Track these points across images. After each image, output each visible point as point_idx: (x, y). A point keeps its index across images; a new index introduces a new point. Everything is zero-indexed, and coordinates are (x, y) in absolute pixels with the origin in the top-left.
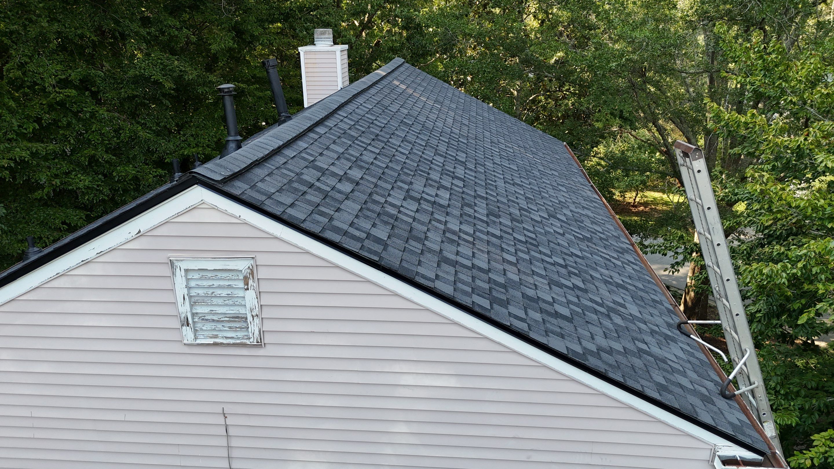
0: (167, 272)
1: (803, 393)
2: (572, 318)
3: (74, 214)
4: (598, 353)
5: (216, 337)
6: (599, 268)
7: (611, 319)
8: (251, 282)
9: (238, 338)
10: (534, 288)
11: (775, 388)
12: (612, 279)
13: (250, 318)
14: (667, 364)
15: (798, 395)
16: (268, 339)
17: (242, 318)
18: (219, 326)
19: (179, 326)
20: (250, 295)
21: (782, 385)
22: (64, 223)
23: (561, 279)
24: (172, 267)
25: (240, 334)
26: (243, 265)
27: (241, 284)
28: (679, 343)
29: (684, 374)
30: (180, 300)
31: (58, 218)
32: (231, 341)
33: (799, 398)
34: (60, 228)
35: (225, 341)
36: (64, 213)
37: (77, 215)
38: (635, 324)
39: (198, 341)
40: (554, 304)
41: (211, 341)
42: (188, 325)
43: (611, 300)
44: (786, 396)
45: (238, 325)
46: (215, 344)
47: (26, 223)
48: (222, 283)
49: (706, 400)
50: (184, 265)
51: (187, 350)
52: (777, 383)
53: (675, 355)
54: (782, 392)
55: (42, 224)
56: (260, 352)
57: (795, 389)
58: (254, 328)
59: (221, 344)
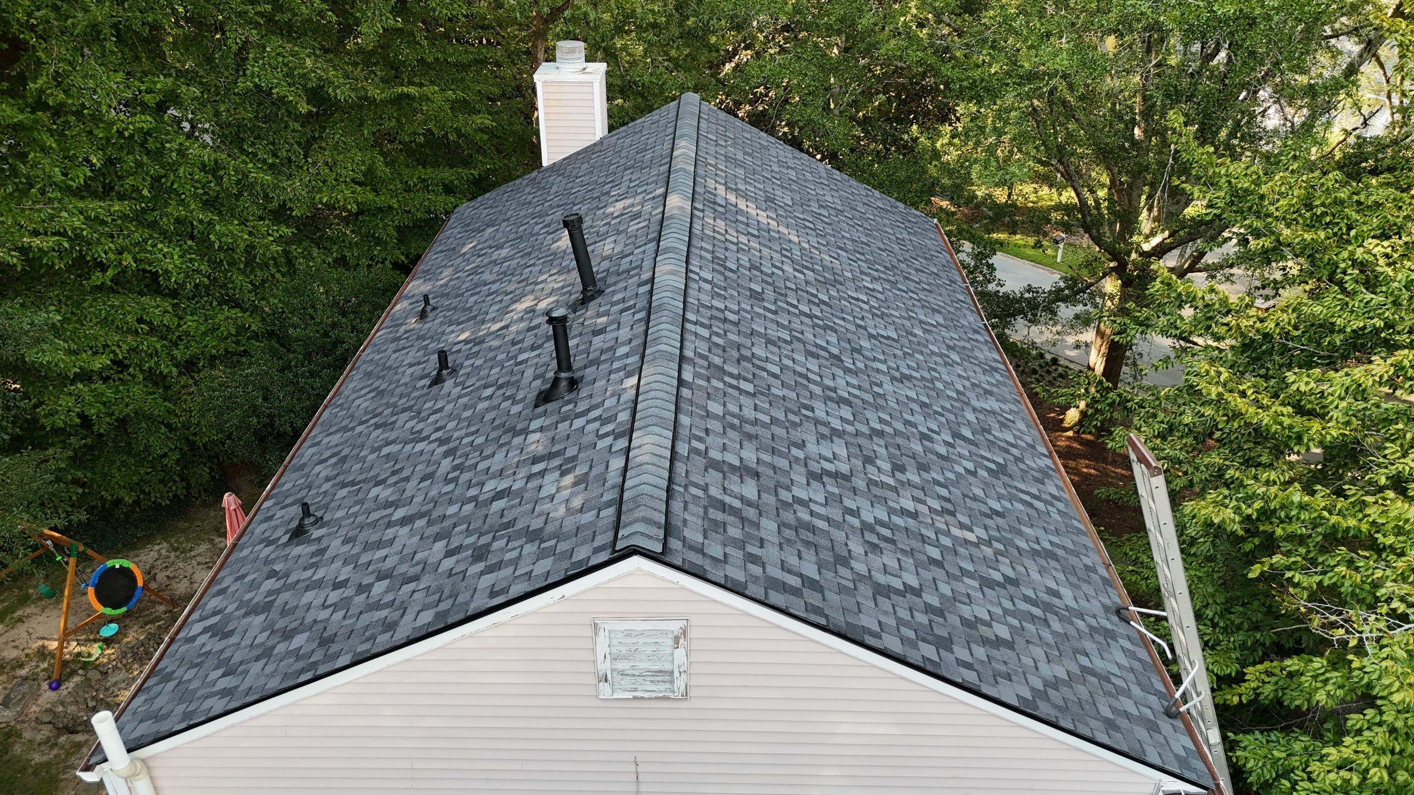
0: (589, 632)
1: (1246, 626)
2: (1013, 642)
3: (154, 304)
4: (1046, 692)
5: (635, 690)
6: (1023, 528)
7: (1049, 626)
8: (681, 641)
9: (661, 692)
10: (967, 601)
11: (1212, 620)
12: (1039, 544)
13: (676, 674)
14: (1109, 682)
15: (1239, 628)
16: (693, 693)
17: (666, 672)
18: (640, 679)
19: (595, 681)
20: (680, 653)
21: (1222, 616)
22: (140, 321)
23: (990, 570)
24: (595, 628)
25: (662, 687)
26: (675, 627)
27: (670, 642)
28: (1120, 640)
29: (1128, 694)
30: (600, 658)
31: (130, 313)
32: (653, 695)
33: (1241, 632)
34: (137, 330)
35: (646, 695)
36: (138, 304)
37: (158, 306)
38: (1072, 623)
39: (615, 696)
40: (994, 623)
41: (630, 695)
42: (606, 681)
43: (1044, 589)
44: (1225, 630)
45: (660, 679)
46: (635, 698)
47: (76, 322)
48: (648, 640)
49: (1153, 727)
50: (608, 627)
51: (601, 704)
52: (1216, 613)
53: (1117, 664)
54: (1222, 624)
55: (104, 322)
56: (684, 705)
57: (1237, 621)
58: (680, 683)
59: (642, 698)
